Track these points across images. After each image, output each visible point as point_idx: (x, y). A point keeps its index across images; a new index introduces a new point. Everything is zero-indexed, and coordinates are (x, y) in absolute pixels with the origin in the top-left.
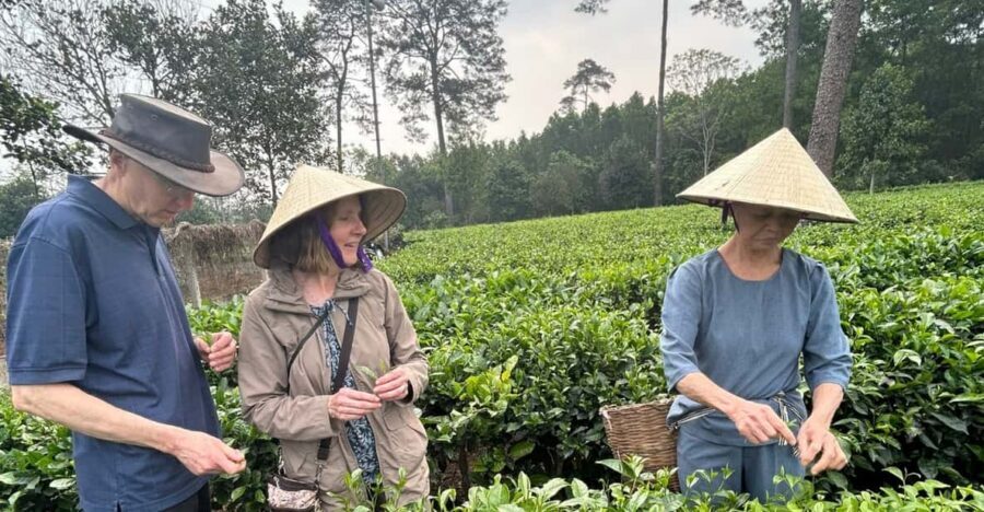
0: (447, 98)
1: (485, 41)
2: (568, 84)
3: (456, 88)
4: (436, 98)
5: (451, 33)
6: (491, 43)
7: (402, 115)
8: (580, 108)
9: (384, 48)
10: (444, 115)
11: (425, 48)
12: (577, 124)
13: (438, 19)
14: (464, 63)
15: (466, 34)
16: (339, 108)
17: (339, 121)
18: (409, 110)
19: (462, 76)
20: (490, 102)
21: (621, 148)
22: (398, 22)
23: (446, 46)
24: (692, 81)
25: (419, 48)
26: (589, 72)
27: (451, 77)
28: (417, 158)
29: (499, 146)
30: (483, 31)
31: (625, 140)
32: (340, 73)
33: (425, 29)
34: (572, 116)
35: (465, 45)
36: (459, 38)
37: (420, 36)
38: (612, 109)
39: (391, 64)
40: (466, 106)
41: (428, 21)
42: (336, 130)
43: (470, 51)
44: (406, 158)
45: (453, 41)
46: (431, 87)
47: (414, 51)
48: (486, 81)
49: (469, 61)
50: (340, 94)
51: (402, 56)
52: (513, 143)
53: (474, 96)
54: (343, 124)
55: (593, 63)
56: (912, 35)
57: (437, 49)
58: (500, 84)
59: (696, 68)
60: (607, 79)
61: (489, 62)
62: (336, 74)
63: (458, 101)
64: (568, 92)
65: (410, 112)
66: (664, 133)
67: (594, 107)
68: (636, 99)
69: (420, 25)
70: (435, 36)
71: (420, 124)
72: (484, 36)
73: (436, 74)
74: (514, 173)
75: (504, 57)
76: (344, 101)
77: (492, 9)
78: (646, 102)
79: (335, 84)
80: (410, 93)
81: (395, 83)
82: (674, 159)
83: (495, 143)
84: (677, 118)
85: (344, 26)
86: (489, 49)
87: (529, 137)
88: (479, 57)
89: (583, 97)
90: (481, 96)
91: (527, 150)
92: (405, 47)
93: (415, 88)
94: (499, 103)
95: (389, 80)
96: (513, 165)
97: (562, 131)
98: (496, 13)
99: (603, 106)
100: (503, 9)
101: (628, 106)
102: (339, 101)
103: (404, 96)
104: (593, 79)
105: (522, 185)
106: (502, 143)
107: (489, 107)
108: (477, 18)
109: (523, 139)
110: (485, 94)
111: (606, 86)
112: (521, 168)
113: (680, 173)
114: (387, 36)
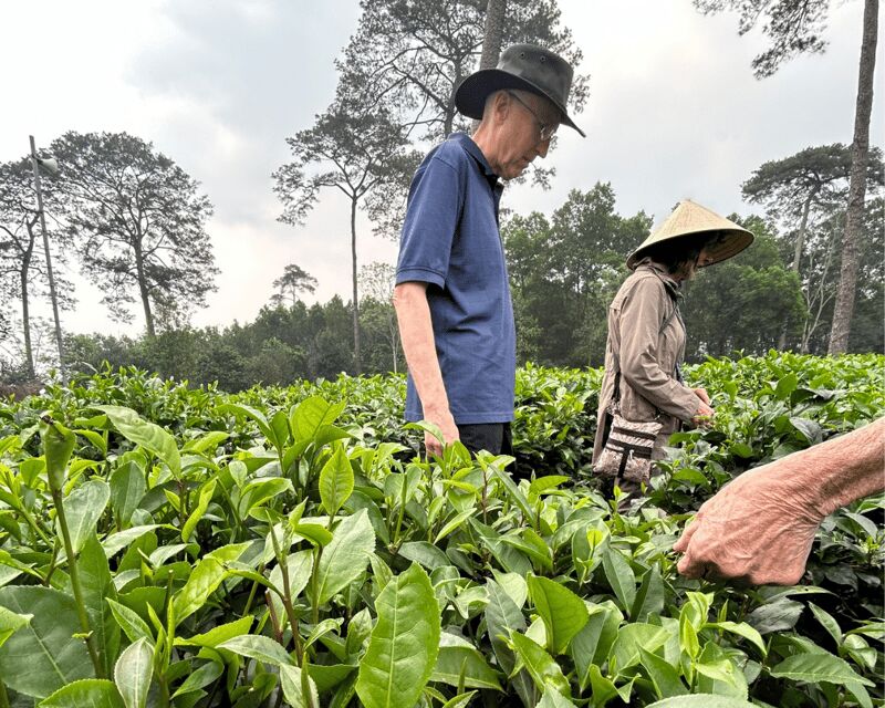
0: (154, 283)
1: (192, 236)
2: (276, 283)
3: (164, 276)
4: (142, 282)
5: (156, 223)
6: (198, 237)
7: (103, 295)
8: (288, 305)
9: (79, 227)
10: (150, 298)
11: (127, 233)
12: (286, 317)
13: (141, 209)
14: (172, 253)
15: (171, 226)
16: (24, 281)
17: (25, 294)
18: (110, 290)
19: (169, 264)
20: (200, 291)
21: (325, 339)
22: (96, 205)
23: (151, 234)
24: (378, 287)
25: (121, 234)
26: (294, 275)
27: (158, 264)
28: (126, 339)
29: (212, 332)
30: (190, 226)
31: (328, 332)
32: (25, 246)
33: (127, 216)
34: (280, 310)
35: (172, 236)
36: (164, 228)
37: (122, 222)
38: (317, 308)
39: (89, 245)
40: (175, 292)
41: (130, 208)
42: (21, 304)
43: (177, 243)
44: (112, 339)
45: (158, 231)
46: (136, 271)
47: (115, 235)
48: (195, 271)
49: (176, 251)
50: (25, 267)
51: (101, 238)
52: (226, 330)
53: (183, 284)
54: (29, 298)
55: (297, 268)
56: (525, 272)
57: (141, 236)
58: (209, 275)
59: (380, 277)
60: (311, 283)
61: (197, 254)
62: (19, 247)
63: (167, 287)
64: (277, 291)
65: (111, 292)
66: (361, 329)
67: (301, 305)
68: (337, 301)
69: (121, 211)
70: (138, 225)
71: (125, 305)
72: (191, 232)
73: (140, 260)
74: (228, 357)
75: (212, 251)
76: (30, 274)
77: (198, 208)
78: (345, 304)
79: (19, 257)
80: (112, 274)
81: (93, 263)
82: (372, 352)
83: (208, 329)
84: (372, 319)
85: (30, 199)
86: (196, 243)
87: (242, 325)
88: (187, 249)
89: (291, 296)
90: (190, 285)
91: (240, 337)
92: (103, 230)
93: (118, 271)
94: (209, 292)
95: (87, 259)
96: (226, 348)
97: (272, 322)
98: (202, 212)
99: (309, 305)
100: (209, 210)
101: (330, 305)
102: (24, 274)
103: (106, 277)
104: (299, 281)
105: (237, 368)
106: (215, 329)
107: (199, 295)
108: (183, 214)
109: (236, 327)
110: (195, 283)
111: (311, 289)
112: (235, 352)
113: (377, 363)
114: (82, 216)
